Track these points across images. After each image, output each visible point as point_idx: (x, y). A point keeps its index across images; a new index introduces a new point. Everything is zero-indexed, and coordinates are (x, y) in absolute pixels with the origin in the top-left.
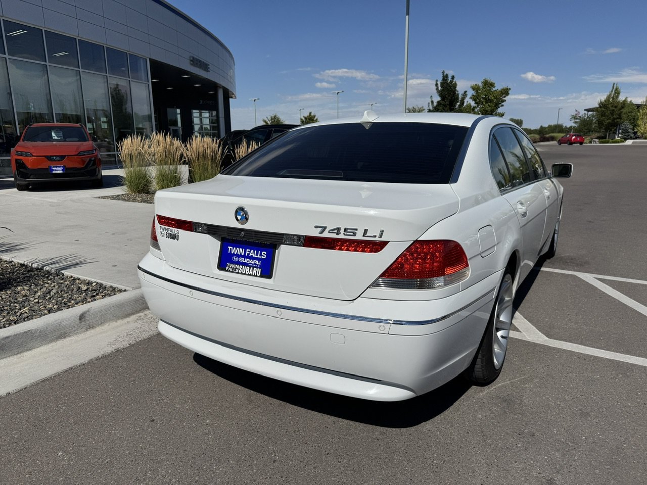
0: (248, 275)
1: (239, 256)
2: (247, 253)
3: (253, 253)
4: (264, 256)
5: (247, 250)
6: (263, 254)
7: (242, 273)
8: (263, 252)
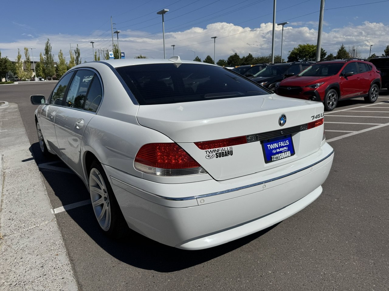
0: (285, 158)
1: (276, 149)
2: (279, 145)
3: (282, 144)
4: (288, 143)
5: (279, 143)
6: (287, 142)
7: (282, 159)
8: (287, 141)
